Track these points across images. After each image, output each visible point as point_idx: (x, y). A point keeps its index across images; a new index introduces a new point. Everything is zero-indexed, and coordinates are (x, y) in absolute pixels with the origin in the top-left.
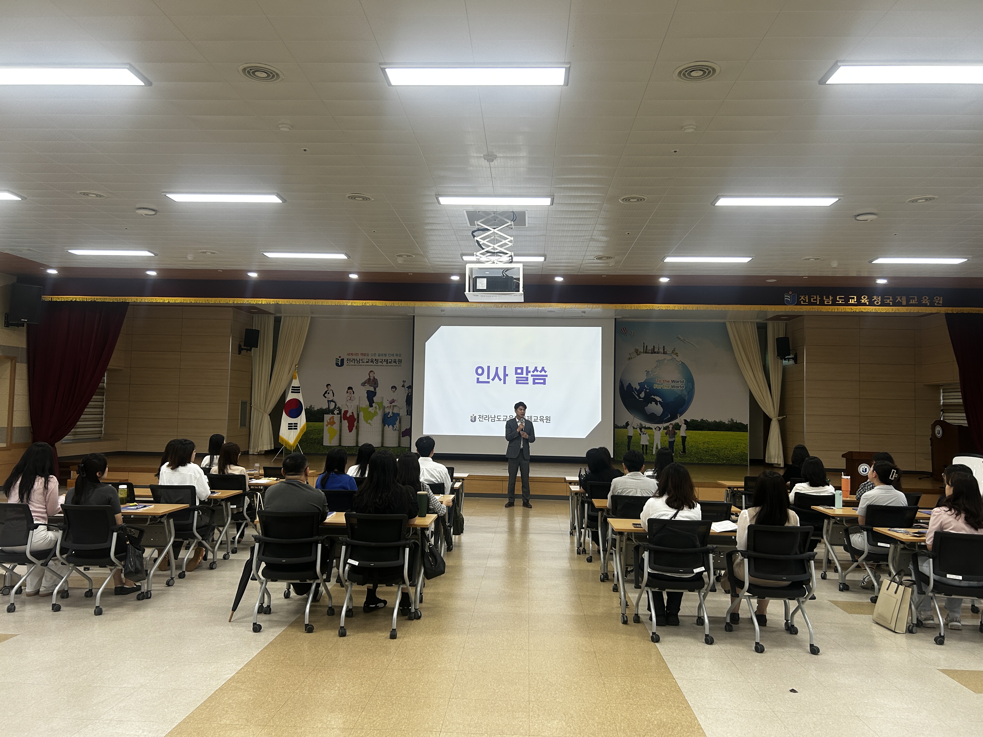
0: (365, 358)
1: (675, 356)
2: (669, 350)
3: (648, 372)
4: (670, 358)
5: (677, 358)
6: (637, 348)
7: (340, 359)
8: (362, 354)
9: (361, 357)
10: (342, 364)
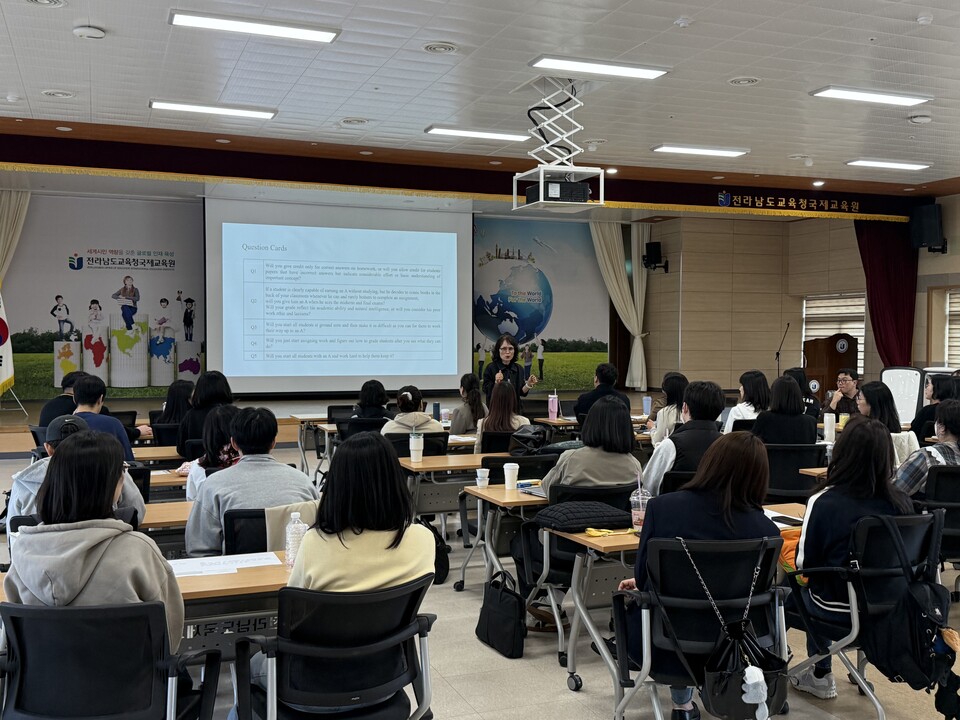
0: (117, 258)
1: (531, 262)
2: (525, 255)
3: (501, 282)
4: (526, 264)
5: (534, 266)
6: (489, 252)
7: (76, 258)
8: (111, 251)
9: (111, 256)
10: (80, 265)
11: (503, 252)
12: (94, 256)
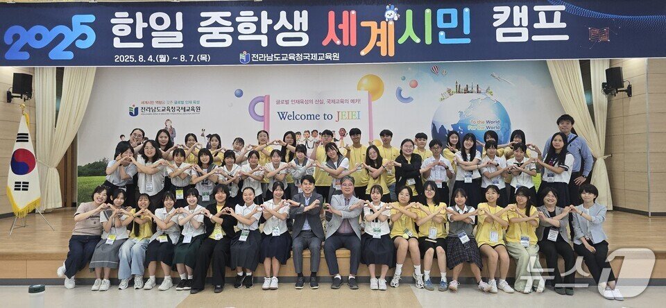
1: (489, 95)
2: (483, 89)
3: (461, 113)
4: (485, 97)
5: (492, 97)
6: (449, 88)
7: (134, 108)
8: (157, 102)
9: (156, 105)
10: (136, 113)
12: (146, 106)
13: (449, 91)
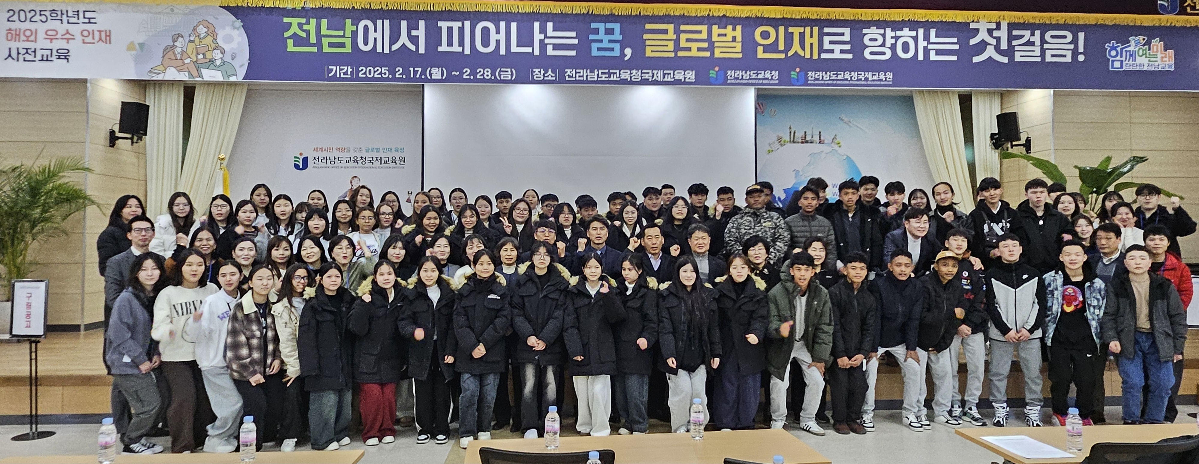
1: (836, 147)
2: (827, 137)
3: (797, 172)
4: (829, 149)
5: (840, 150)
6: (780, 135)
7: (301, 158)
8: (338, 149)
9: (337, 154)
10: (305, 166)
11: (799, 135)
12: (321, 155)
13: (779, 139)
